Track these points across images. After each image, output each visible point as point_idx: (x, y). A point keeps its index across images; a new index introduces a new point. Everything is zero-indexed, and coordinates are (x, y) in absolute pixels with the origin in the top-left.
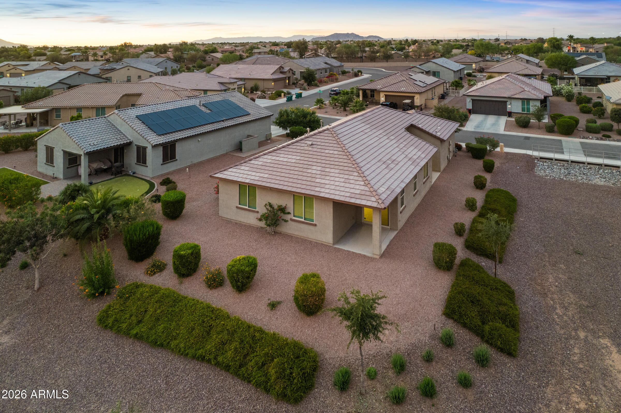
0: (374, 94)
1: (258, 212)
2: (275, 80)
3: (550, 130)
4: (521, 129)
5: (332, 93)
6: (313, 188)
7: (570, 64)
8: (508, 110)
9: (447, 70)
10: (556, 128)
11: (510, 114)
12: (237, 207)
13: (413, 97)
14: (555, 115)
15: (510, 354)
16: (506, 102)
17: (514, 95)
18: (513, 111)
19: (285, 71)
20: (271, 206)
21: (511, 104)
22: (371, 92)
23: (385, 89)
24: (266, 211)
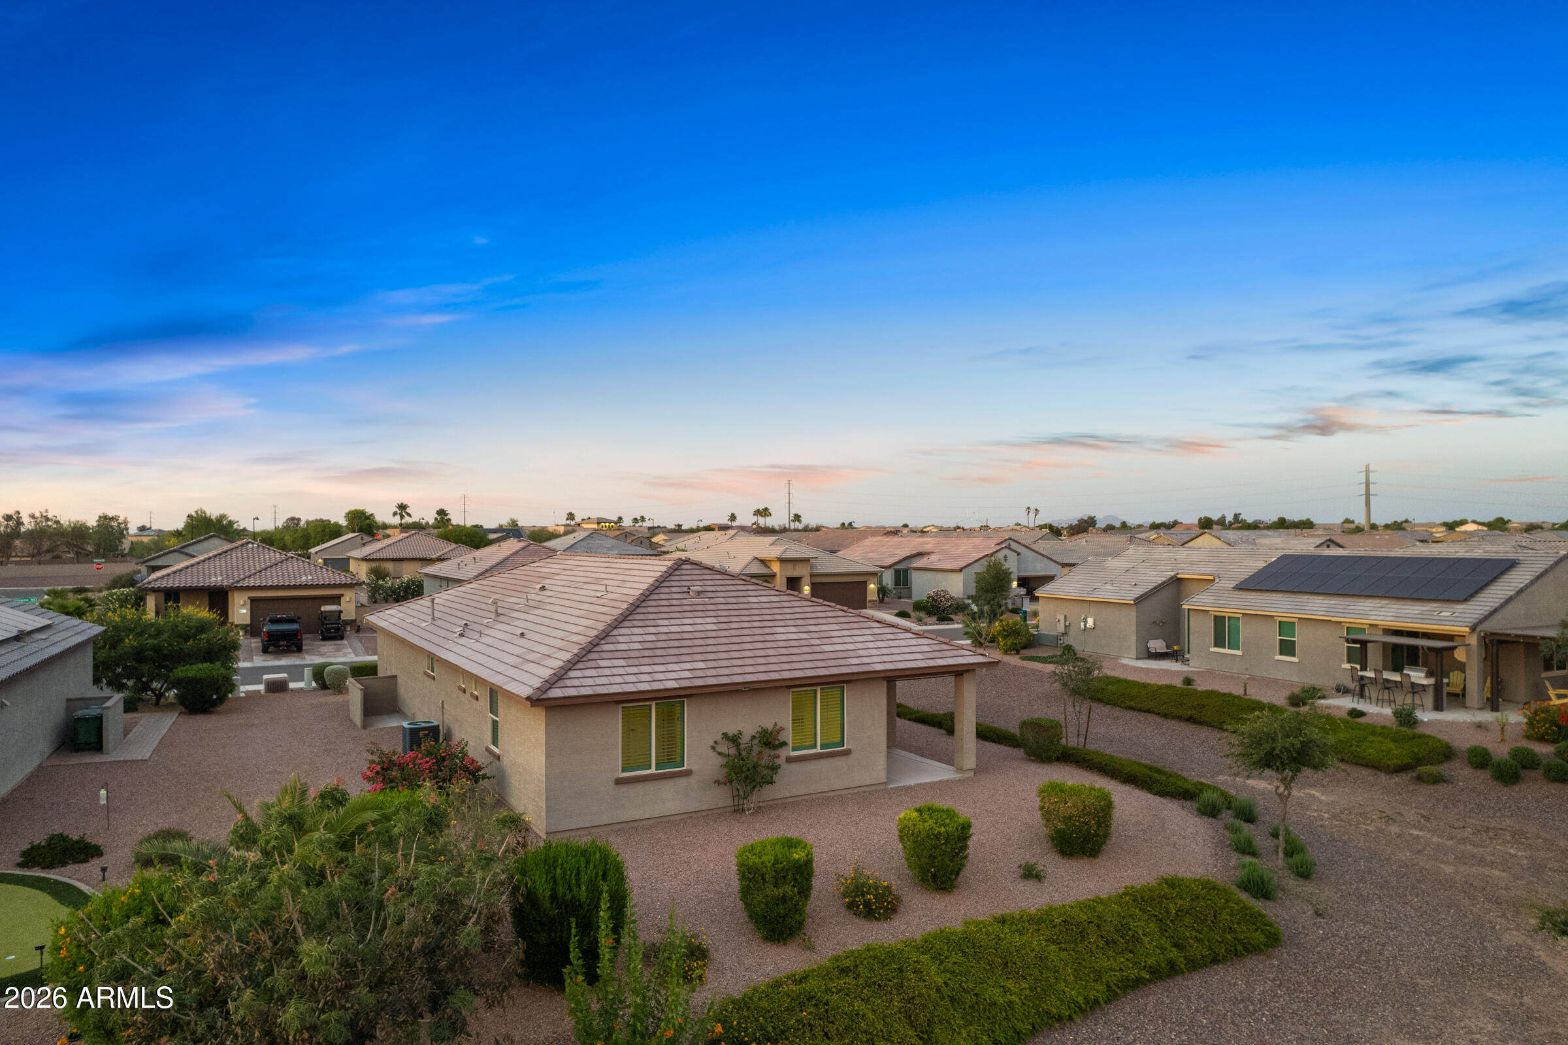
1: (688, 773)
6: (841, 661)
12: (619, 782)
13: (338, 597)
20: (732, 740)
22: (168, 599)
23: (252, 582)
24: (723, 761)
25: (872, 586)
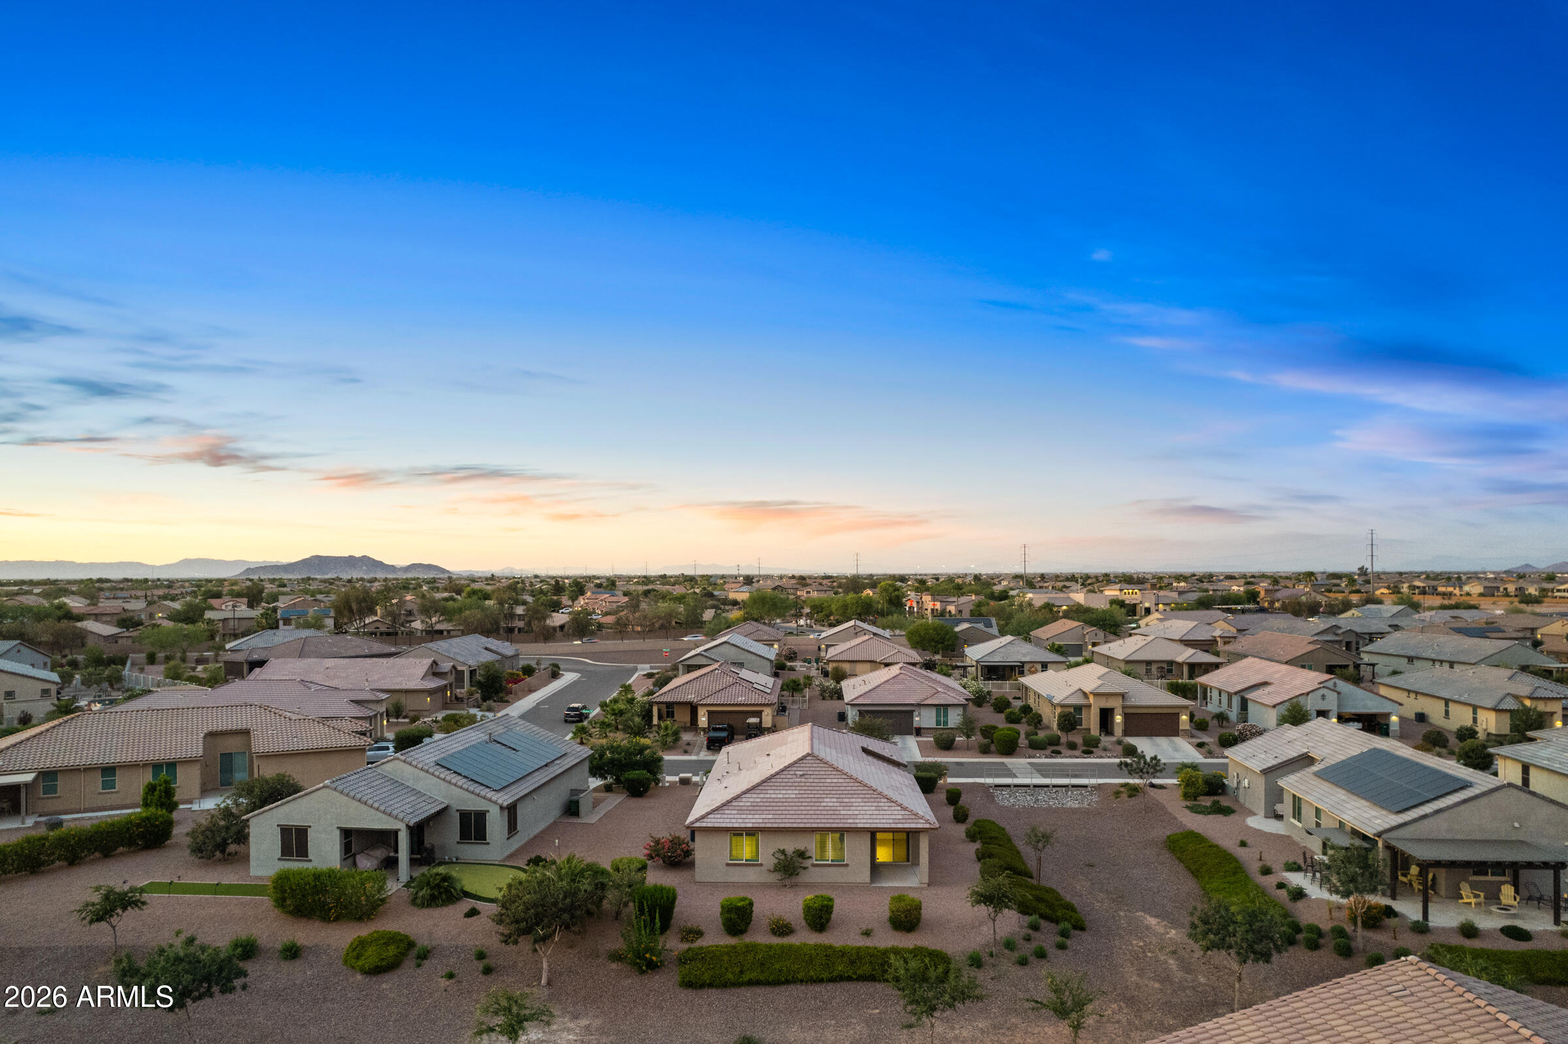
0: (673, 712)
1: (761, 865)
2: (431, 692)
3: (985, 751)
4: (943, 753)
5: (572, 713)
6: (843, 821)
7: (948, 640)
8: (915, 725)
9: (758, 658)
10: (993, 748)
11: (918, 732)
12: (728, 865)
13: (761, 712)
14: (986, 727)
15: (1082, 929)
16: (912, 712)
17: (925, 699)
18: (923, 726)
19: (446, 670)
20: (783, 852)
21: (919, 715)
22: (668, 707)
23: (708, 701)
24: (776, 861)
25: (1184, 717)
